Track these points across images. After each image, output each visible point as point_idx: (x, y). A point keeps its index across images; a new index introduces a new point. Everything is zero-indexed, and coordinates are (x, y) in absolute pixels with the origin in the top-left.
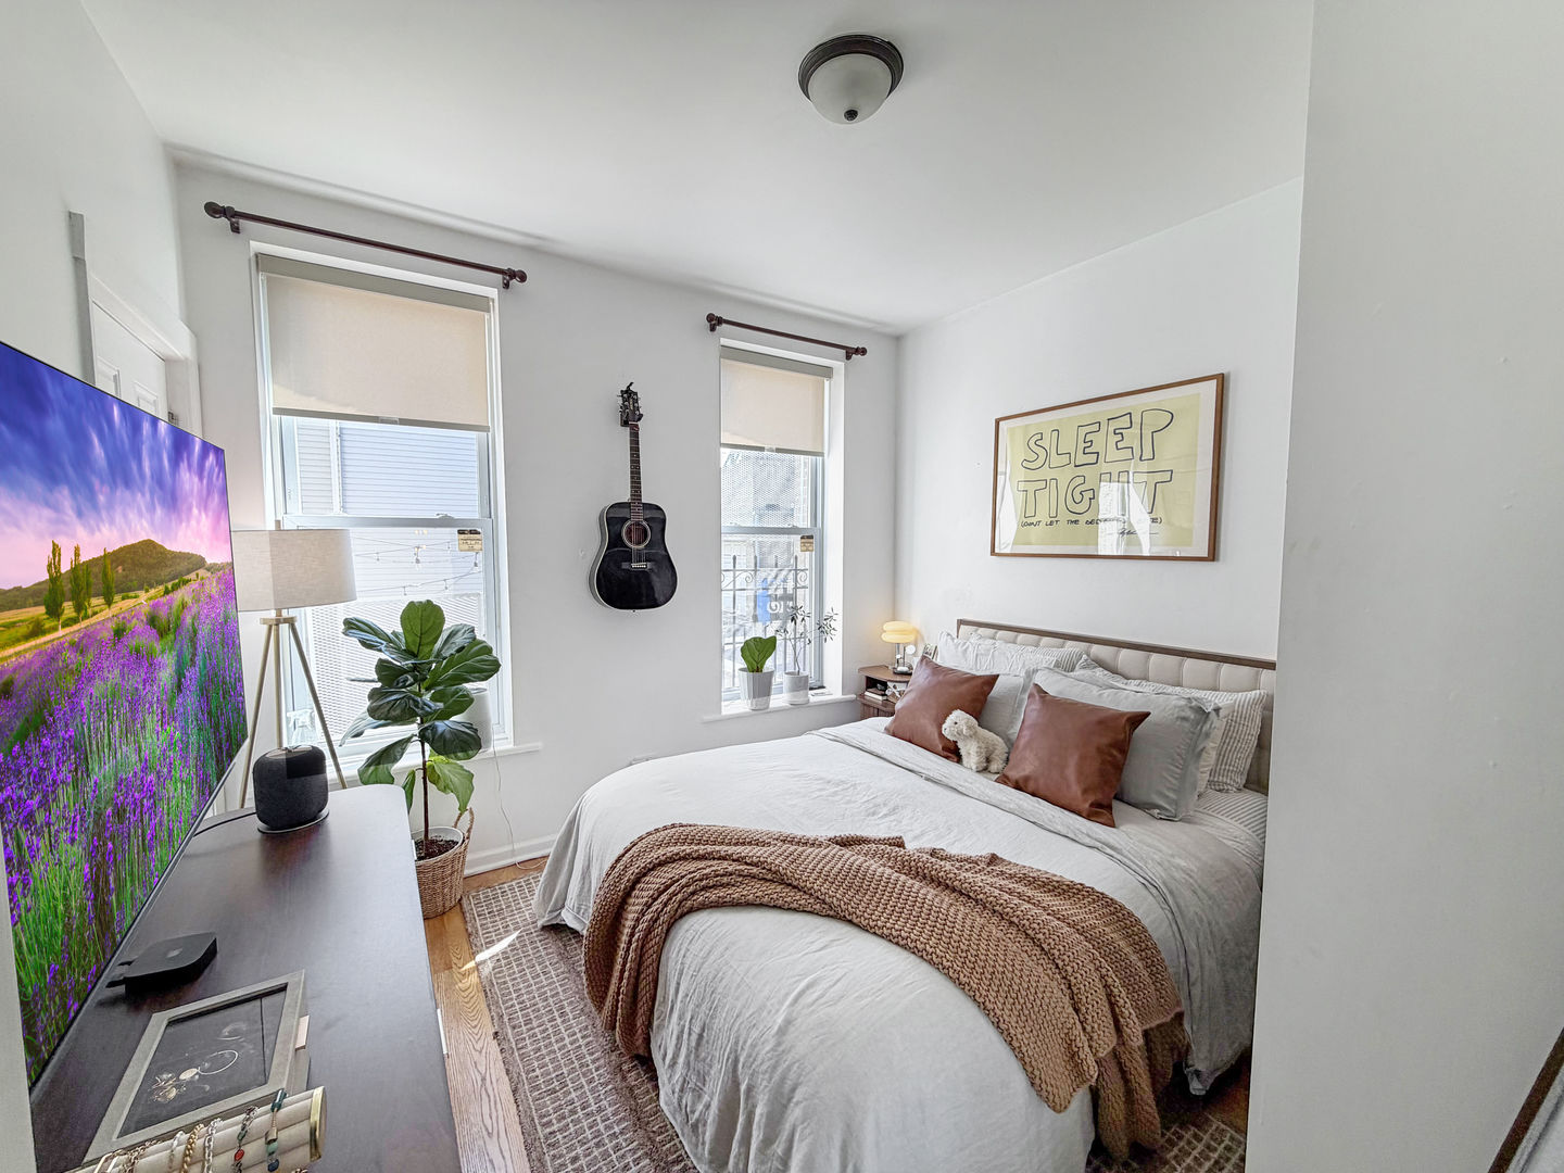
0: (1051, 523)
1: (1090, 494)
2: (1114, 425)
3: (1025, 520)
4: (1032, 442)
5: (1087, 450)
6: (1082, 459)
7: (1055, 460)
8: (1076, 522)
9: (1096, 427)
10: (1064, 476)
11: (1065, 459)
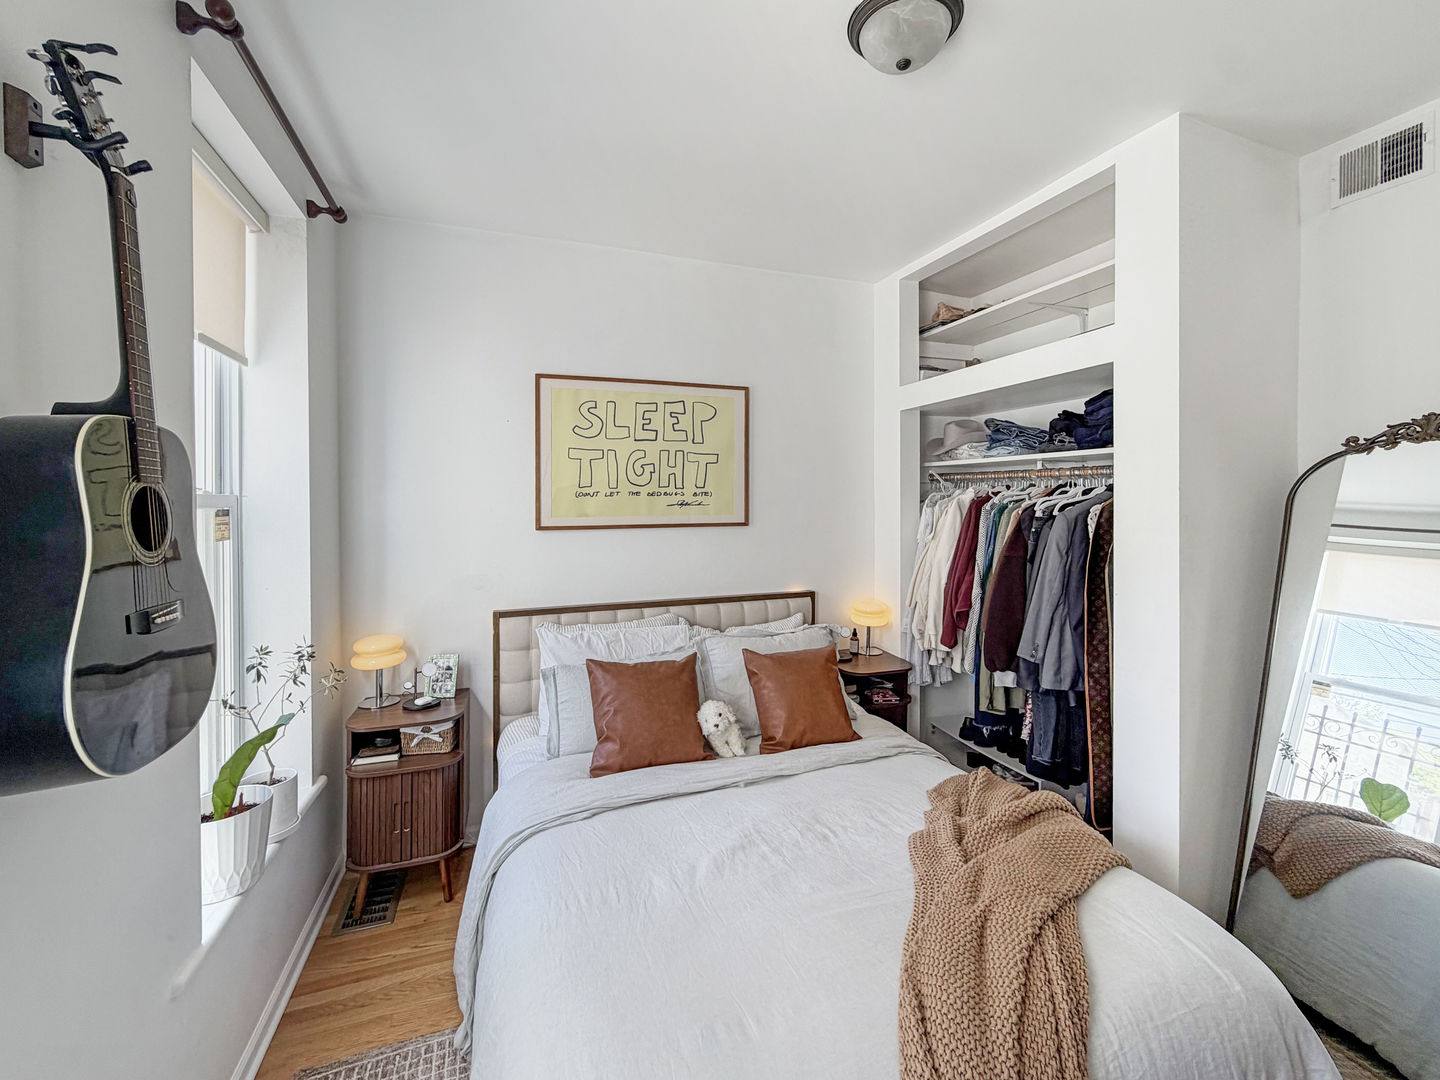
0: (611, 494)
1: (651, 468)
2: (670, 408)
3: (580, 490)
4: (584, 410)
5: (646, 427)
6: (641, 434)
7: (612, 432)
8: (637, 493)
9: (653, 407)
10: (625, 448)
11: (624, 432)
